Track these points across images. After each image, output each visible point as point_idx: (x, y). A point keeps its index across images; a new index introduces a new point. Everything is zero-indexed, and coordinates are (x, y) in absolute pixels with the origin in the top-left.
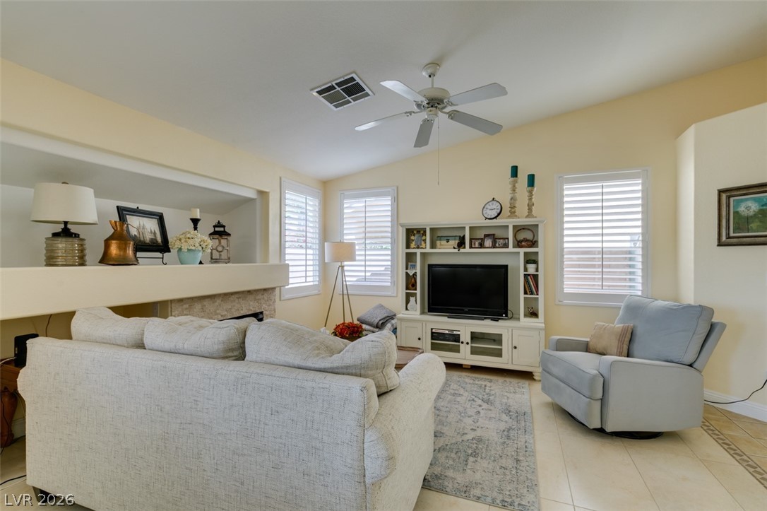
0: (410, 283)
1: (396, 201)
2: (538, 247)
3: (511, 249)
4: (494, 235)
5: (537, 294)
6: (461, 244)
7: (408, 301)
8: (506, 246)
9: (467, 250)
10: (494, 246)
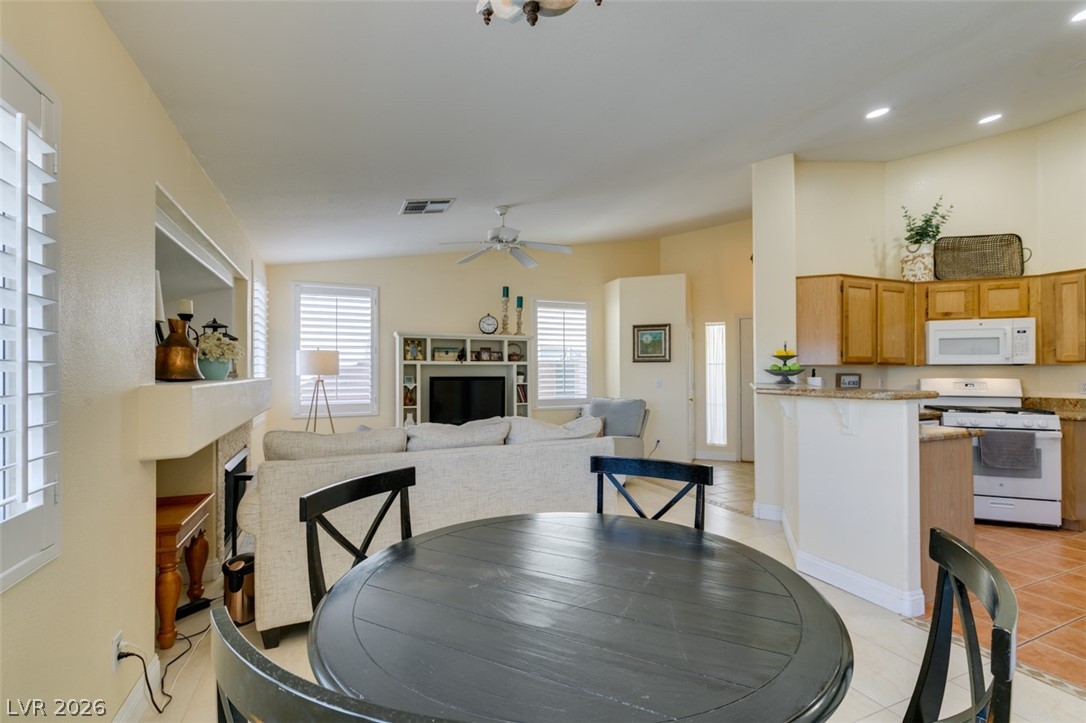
0: (409, 398)
1: (377, 303)
2: (525, 360)
3: (506, 362)
4: (490, 349)
5: (526, 401)
6: (462, 356)
7: (405, 418)
8: (501, 359)
9: (468, 362)
10: (490, 360)
